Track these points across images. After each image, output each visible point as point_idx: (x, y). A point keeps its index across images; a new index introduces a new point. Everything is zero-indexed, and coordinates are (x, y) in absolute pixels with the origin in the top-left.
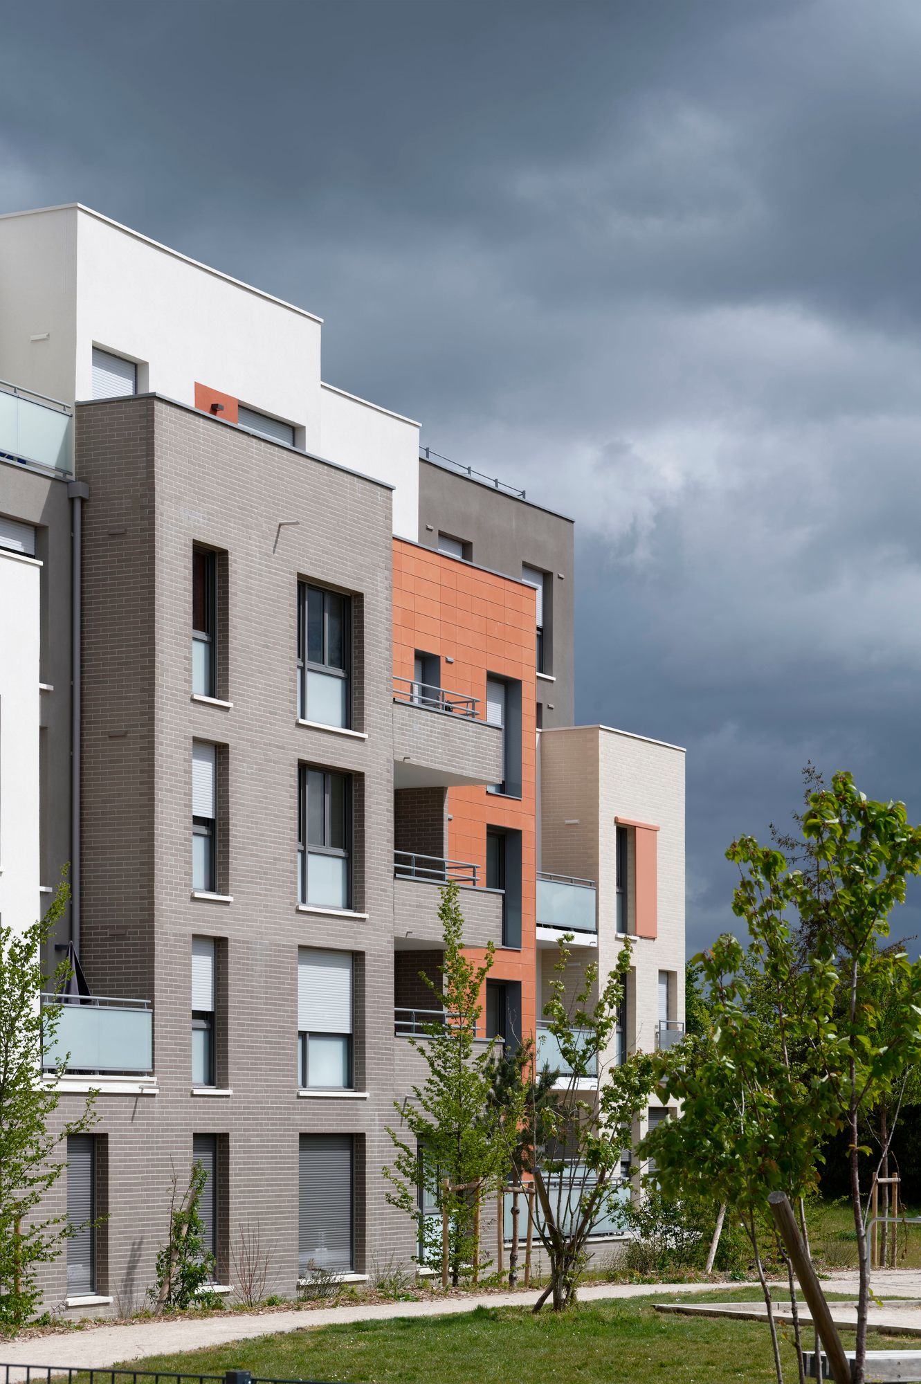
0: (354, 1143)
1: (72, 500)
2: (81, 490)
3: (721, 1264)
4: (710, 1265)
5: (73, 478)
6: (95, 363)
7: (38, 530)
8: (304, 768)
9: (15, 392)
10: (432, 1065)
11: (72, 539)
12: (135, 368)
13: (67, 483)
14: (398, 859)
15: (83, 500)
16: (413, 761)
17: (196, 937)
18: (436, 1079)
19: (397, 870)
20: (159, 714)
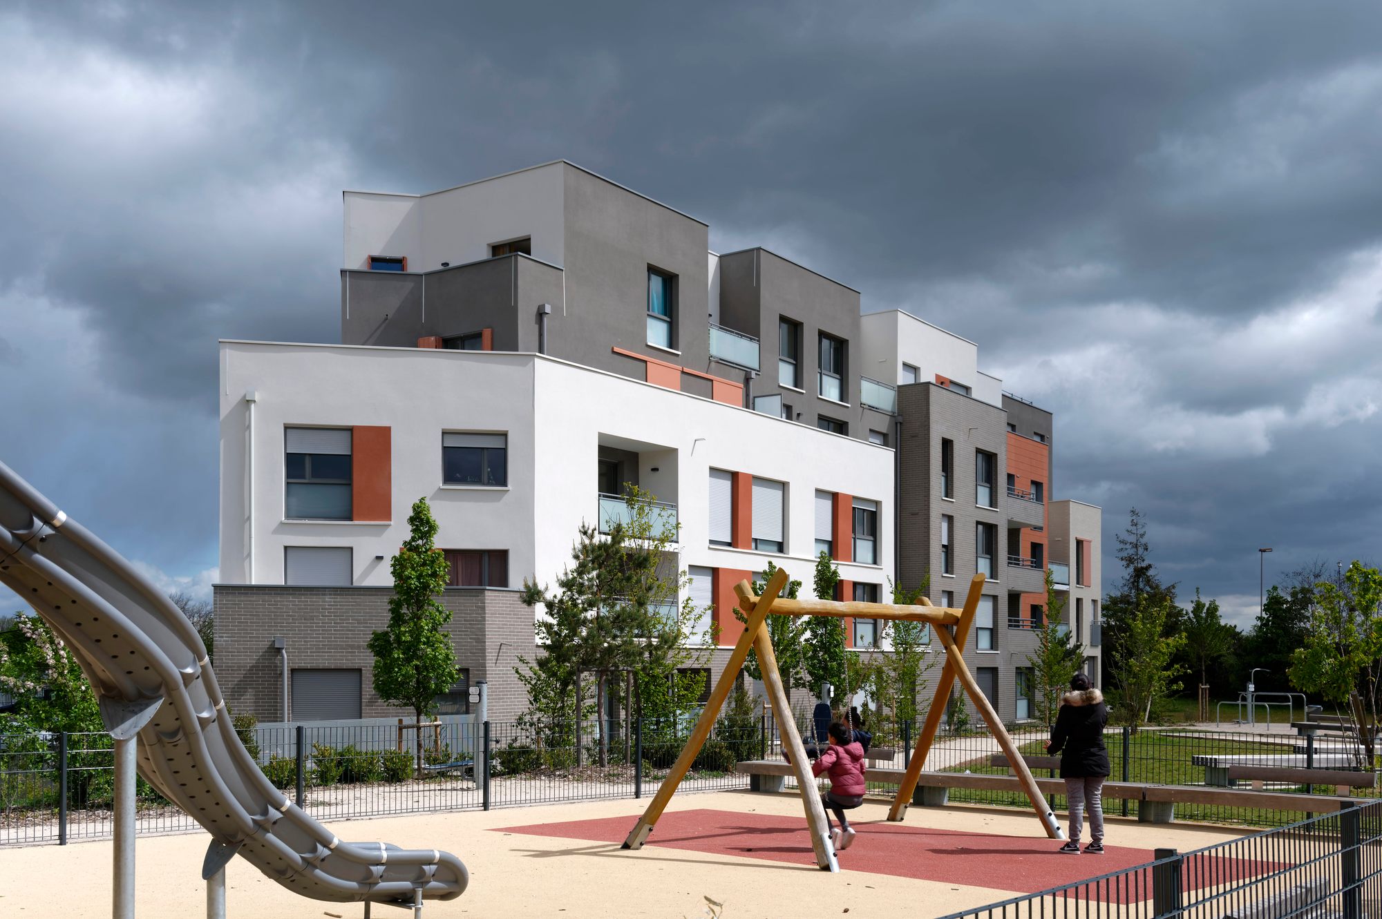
0: (994, 671)
1: (896, 423)
2: (900, 419)
3: (1150, 720)
4: (1146, 720)
5: (896, 415)
6: (904, 369)
7: (885, 436)
8: (978, 523)
9: (878, 383)
10: (1041, 641)
11: (897, 438)
12: (915, 370)
13: (894, 417)
14: (1009, 558)
15: (901, 423)
16: (1014, 519)
17: (943, 591)
18: (1042, 646)
19: (1009, 563)
20: (931, 506)
